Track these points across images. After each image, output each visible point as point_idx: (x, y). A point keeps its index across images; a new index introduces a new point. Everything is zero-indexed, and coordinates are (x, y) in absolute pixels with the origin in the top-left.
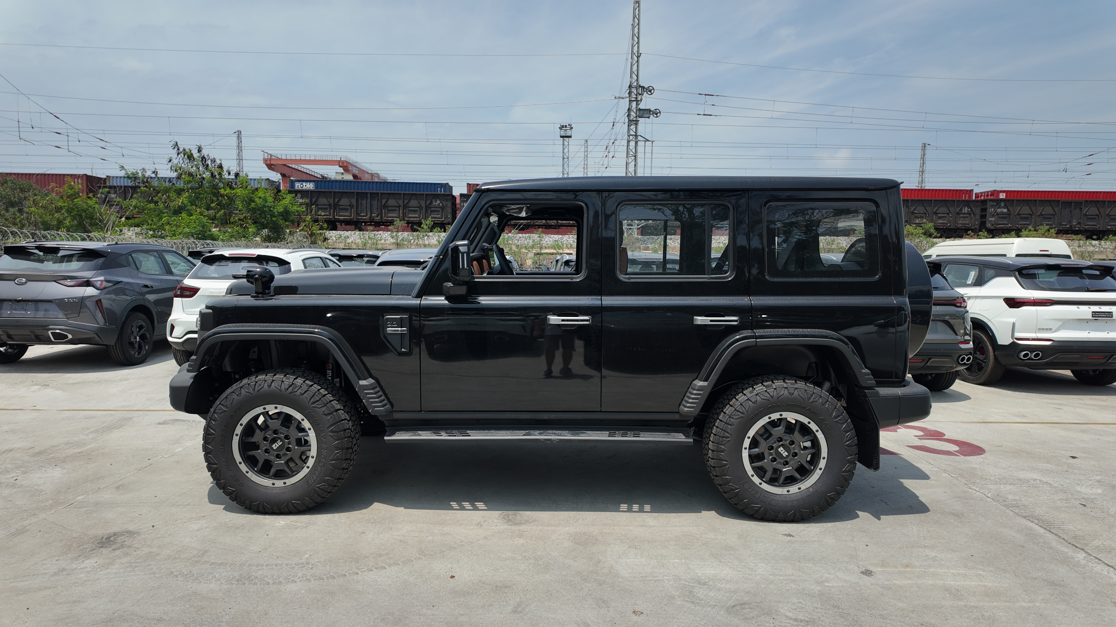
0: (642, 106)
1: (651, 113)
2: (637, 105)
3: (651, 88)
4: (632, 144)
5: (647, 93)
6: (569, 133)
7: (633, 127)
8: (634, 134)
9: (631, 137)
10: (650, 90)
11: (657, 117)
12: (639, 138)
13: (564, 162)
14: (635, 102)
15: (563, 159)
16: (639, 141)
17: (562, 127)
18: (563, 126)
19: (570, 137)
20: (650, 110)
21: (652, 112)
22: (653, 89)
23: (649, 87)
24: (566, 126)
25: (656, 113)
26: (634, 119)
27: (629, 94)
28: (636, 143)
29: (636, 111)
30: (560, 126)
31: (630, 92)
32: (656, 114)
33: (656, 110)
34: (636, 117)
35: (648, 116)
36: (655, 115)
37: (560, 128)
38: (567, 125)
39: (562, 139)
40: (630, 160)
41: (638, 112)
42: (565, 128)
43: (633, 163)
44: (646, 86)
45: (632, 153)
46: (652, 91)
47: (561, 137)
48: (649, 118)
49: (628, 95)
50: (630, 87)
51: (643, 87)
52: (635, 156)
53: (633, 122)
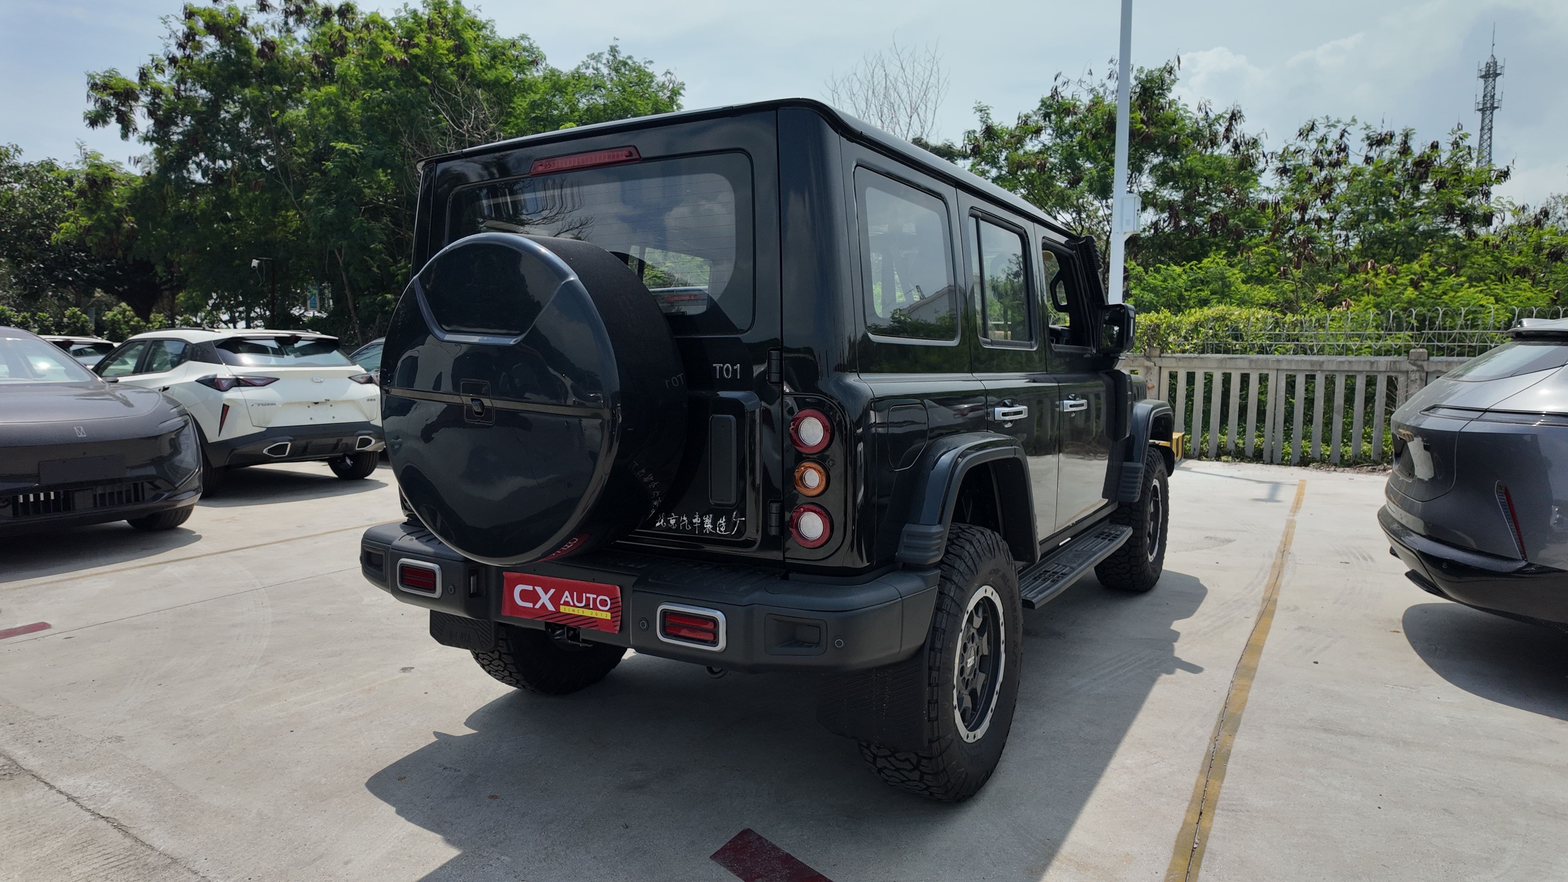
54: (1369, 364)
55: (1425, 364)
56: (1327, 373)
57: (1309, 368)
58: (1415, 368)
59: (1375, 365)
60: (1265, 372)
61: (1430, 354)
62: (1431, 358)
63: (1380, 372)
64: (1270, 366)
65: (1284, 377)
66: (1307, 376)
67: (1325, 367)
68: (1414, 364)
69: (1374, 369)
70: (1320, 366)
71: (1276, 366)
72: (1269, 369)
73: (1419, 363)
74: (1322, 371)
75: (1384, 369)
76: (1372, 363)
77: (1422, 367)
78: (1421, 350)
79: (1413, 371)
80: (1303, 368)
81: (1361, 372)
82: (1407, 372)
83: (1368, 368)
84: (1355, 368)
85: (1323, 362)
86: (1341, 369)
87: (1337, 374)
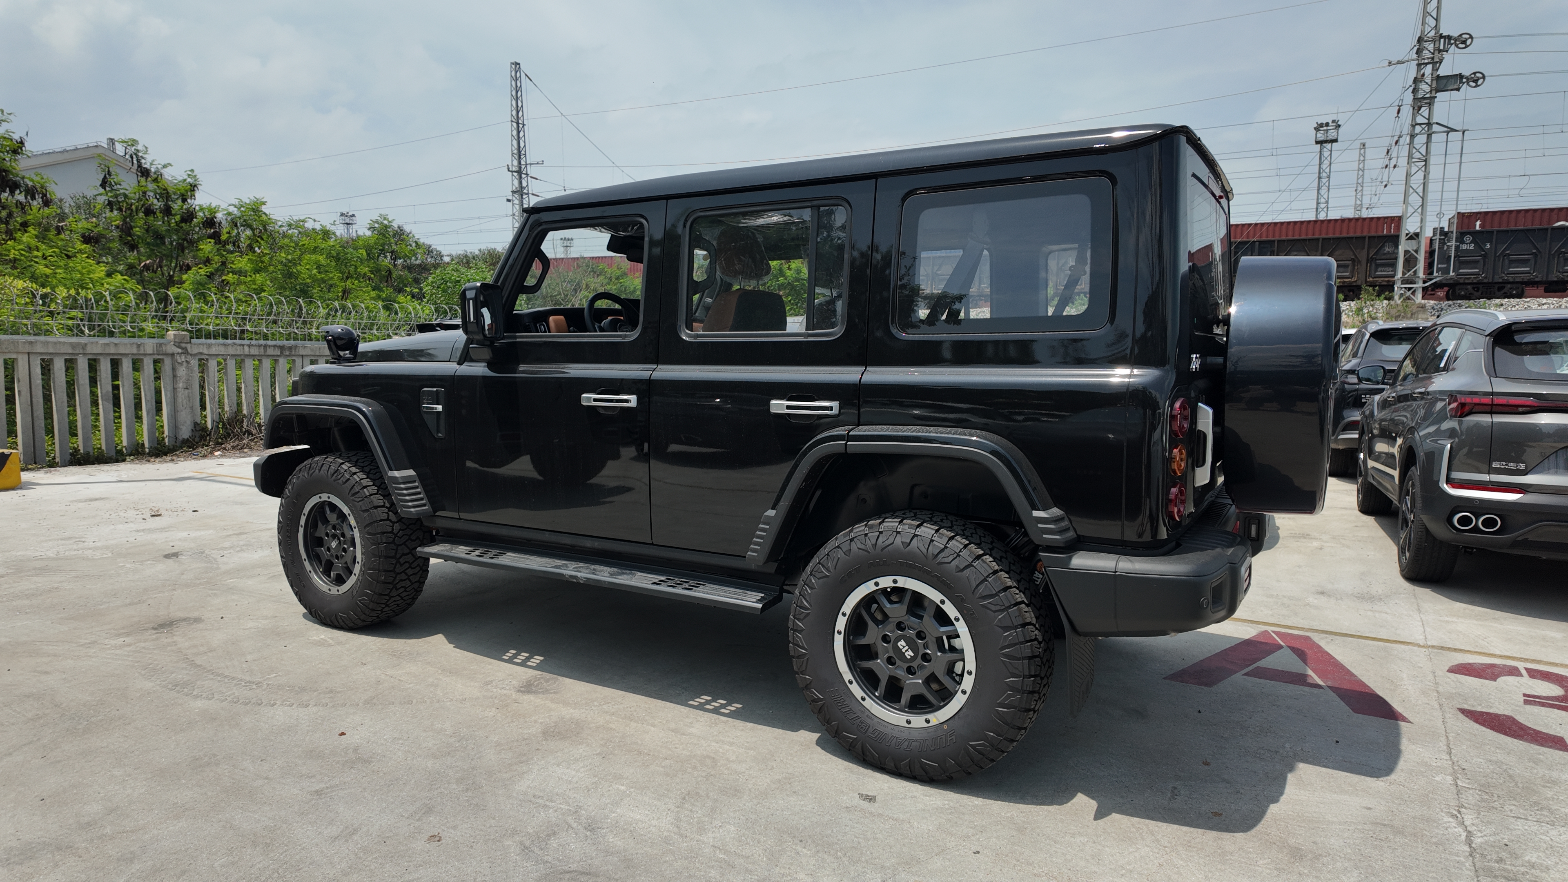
0: (1443, 71)
1: (1464, 80)
2: (1435, 69)
3: (1467, 36)
4: (1421, 140)
5: (1457, 46)
6: (1332, 134)
7: (1425, 111)
8: (1426, 121)
9: (1418, 129)
10: (1463, 41)
11: (1477, 86)
12: (1435, 128)
13: (1321, 184)
14: (1430, 67)
15: (1320, 178)
16: (1434, 132)
17: (1319, 127)
18: (1321, 125)
19: (1336, 141)
20: (1461, 76)
21: (1467, 78)
22: (1471, 37)
23: (1461, 35)
24: (1327, 124)
25: (1476, 79)
26: (1428, 96)
27: (1417, 53)
28: (1429, 136)
29: (1432, 80)
30: (1316, 125)
31: (1418, 49)
32: (1476, 81)
33: (1474, 73)
34: (1431, 91)
35: (1456, 87)
36: (1473, 84)
37: (1315, 128)
38: (1330, 122)
39: (1319, 145)
40: (1414, 169)
41: (1434, 82)
42: (1325, 128)
43: (1421, 174)
44: (1455, 34)
45: (1420, 156)
46: (1469, 42)
47: (1317, 142)
48: (1458, 89)
49: (1415, 56)
50: (1420, 40)
51: (1449, 37)
52: (1425, 161)
53: (1421, 102)
54: (135, 346)
55: (188, 346)
56: (91, 357)
57: (71, 352)
58: (180, 351)
59: (142, 348)
60: (14, 356)
61: (191, 338)
62: (192, 340)
63: (145, 355)
64: (21, 349)
65: (39, 362)
66: (66, 360)
67: (89, 350)
68: (179, 347)
69: (142, 352)
70: (83, 349)
71: (28, 349)
72: (17, 353)
73: (183, 345)
74: (84, 354)
75: (151, 352)
76: (139, 346)
77: (186, 349)
78: (183, 333)
79: (178, 353)
80: (62, 352)
81: (126, 355)
82: (173, 355)
83: (135, 351)
84: (122, 351)
85: (86, 344)
86: (107, 351)
87: (102, 359)
